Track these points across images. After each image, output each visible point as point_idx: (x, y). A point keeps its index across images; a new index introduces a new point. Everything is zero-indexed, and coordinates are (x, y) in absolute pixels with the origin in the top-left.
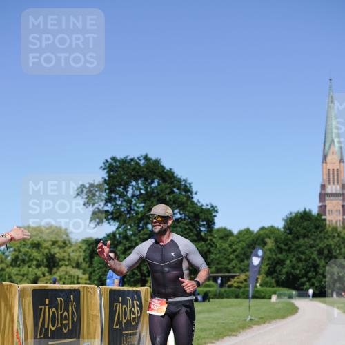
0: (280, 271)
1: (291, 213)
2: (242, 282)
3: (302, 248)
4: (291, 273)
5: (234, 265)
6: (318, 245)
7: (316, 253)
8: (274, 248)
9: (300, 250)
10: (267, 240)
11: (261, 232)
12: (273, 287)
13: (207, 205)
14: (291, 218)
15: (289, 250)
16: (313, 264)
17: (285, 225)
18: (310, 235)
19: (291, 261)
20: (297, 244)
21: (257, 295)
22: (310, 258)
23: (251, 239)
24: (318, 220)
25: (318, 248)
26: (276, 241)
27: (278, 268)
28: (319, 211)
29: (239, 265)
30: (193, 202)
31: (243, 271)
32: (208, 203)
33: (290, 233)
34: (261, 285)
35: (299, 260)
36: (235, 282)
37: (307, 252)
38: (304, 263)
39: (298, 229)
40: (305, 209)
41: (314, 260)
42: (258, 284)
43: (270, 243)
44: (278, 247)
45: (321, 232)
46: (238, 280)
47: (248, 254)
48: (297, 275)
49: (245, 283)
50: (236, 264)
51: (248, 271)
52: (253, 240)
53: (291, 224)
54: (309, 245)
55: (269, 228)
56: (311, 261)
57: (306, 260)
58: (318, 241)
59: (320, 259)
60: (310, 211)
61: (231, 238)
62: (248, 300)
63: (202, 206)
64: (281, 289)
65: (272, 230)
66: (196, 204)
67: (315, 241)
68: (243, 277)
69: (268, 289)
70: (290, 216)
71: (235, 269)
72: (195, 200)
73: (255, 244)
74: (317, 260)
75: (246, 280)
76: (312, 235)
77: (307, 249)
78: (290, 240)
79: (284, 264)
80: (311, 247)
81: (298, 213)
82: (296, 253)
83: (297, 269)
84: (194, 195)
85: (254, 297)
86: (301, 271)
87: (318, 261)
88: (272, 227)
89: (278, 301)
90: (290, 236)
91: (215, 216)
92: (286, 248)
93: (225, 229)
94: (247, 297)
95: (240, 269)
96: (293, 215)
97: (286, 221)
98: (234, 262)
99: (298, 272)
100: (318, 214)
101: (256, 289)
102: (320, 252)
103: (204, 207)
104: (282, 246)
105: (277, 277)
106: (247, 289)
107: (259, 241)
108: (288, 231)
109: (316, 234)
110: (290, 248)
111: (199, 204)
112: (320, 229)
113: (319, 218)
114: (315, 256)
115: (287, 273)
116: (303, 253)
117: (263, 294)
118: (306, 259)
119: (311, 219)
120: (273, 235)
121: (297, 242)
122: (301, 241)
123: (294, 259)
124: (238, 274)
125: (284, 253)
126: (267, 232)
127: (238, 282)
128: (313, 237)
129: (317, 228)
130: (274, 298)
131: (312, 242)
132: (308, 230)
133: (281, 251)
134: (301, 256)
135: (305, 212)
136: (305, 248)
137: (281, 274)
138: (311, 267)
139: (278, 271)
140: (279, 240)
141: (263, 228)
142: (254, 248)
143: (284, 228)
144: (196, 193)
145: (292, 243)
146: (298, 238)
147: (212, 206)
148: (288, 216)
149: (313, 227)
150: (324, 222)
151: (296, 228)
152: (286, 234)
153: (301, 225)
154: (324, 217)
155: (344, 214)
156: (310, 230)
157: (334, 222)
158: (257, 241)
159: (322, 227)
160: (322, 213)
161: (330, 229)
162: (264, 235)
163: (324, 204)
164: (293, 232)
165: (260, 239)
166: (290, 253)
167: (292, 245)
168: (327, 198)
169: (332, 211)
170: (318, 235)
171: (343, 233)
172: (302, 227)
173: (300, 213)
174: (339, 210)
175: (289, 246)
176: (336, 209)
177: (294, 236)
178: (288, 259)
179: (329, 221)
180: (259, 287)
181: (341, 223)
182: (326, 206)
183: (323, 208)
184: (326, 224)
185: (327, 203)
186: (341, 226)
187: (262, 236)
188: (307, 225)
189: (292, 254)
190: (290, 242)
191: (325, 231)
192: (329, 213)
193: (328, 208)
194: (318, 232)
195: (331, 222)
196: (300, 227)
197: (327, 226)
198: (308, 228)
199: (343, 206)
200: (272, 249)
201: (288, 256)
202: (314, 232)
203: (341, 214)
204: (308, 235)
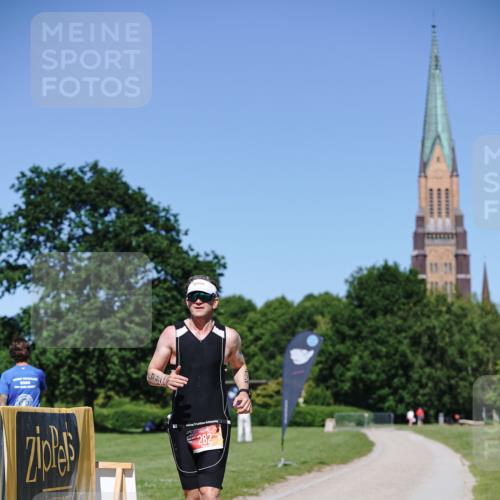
0: (341, 376)
1: (361, 269)
2: (271, 396)
3: (382, 334)
4: (362, 380)
5: (257, 364)
6: (410, 328)
7: (406, 342)
8: (330, 333)
9: (377, 336)
10: (318, 318)
11: (308, 304)
12: (329, 405)
13: (207, 255)
14: (360, 279)
15: (358, 337)
16: (401, 362)
17: (349, 292)
18: (395, 309)
19: (361, 357)
20: (370, 327)
21: (298, 420)
22: (396, 351)
23: (288, 316)
24: (411, 281)
25: (410, 333)
26: (334, 320)
27: (338, 369)
28: (413, 264)
29: (266, 365)
30: (181, 248)
31: (273, 375)
32: (209, 252)
33: (360, 306)
34: (305, 402)
35: (376, 355)
36: (258, 395)
37: (392, 341)
38: (384, 360)
39: (375, 298)
40: (386, 262)
41: (404, 355)
42: (301, 400)
43: (324, 324)
44: (338, 332)
45: (415, 304)
46: (264, 393)
47: (283, 343)
48: (373, 382)
49: (277, 398)
50: (261, 363)
51: (281, 375)
52: (292, 319)
53: (361, 289)
54: (394, 328)
55: (320, 295)
56: (398, 357)
57: (388, 356)
58: (411, 321)
59: (414, 353)
60: (396, 266)
61: (251, 315)
62: (280, 430)
63: (198, 256)
64: (342, 408)
65: (327, 299)
66: (186, 253)
67: (405, 319)
68: (272, 386)
69: (319, 408)
70: (359, 275)
71: (260, 373)
72: (184, 245)
73: (296, 325)
75: (278, 393)
76: (399, 309)
77: (390, 336)
78: (360, 319)
79: (349, 362)
80: (399, 331)
81: (373, 268)
82: (370, 342)
83: (372, 372)
84: (182, 237)
85: (293, 423)
86: (378, 375)
87: (410, 357)
88: (327, 294)
89: (337, 430)
90: (359, 312)
91: (221, 275)
92: (352, 333)
93: (241, 299)
94: (279, 424)
95: (268, 371)
96: (365, 272)
97: (351, 283)
98: (256, 358)
99: (373, 377)
100: (411, 271)
101: (297, 409)
102: (415, 341)
103: (201, 259)
104: (345, 329)
105: (336, 385)
106: (279, 408)
107: (303, 321)
108: (356, 303)
109: (407, 307)
110: (360, 332)
111: (192, 254)
112: (414, 299)
113: (412, 278)
114: (405, 347)
115: (354, 379)
116: (383, 342)
117: (309, 418)
118: (388, 352)
119: (397, 279)
120: (329, 309)
121: (372, 323)
122: (380, 320)
123: (367, 353)
124: (263, 381)
125: (348, 343)
126: (318, 303)
127: (264, 396)
128: (401, 313)
129: (409, 296)
130: (330, 425)
131: (399, 322)
132: (393, 300)
133: (343, 338)
134: (379, 347)
135: (386, 267)
136: (385, 333)
137: (343, 381)
138: (397, 368)
139: (337, 376)
140: (339, 317)
141: (310, 297)
142: (293, 334)
143: (349, 296)
144: (186, 234)
145: (364, 324)
146: (374, 315)
147: (216, 257)
148: (355, 275)
149: (401, 294)
150: (422, 286)
151: (371, 297)
152: (352, 307)
153: (380, 291)
154: (421, 276)
155: (459, 271)
156: (397, 301)
157: (440, 285)
158: (299, 319)
159: (417, 294)
160: (418, 269)
161: (433, 299)
162: (312, 309)
163: (421, 252)
164: (364, 303)
165: (305, 316)
166: (359, 342)
167: (363, 327)
168: (427, 241)
169: (436, 265)
170: (410, 309)
171: (456, 305)
172: (381, 294)
173: (378, 269)
174: (450, 264)
175: (357, 329)
176: (444, 261)
177: (367, 311)
178: (355, 353)
179: (432, 283)
180: (302, 405)
181: (453, 288)
182: (425, 256)
183: (420, 260)
184: (425, 290)
185: (428, 250)
186: (454, 292)
187: (308, 312)
188: (391, 291)
189: (363, 344)
190: (359, 323)
191: (425, 301)
192: (431, 269)
193: (429, 260)
194: (411, 305)
195: (434, 286)
196: (378, 295)
197: (428, 293)
198: (393, 296)
199: (457, 256)
200: (327, 335)
201: (355, 348)
202: (404, 304)
203: (454, 270)
204: (392, 309)
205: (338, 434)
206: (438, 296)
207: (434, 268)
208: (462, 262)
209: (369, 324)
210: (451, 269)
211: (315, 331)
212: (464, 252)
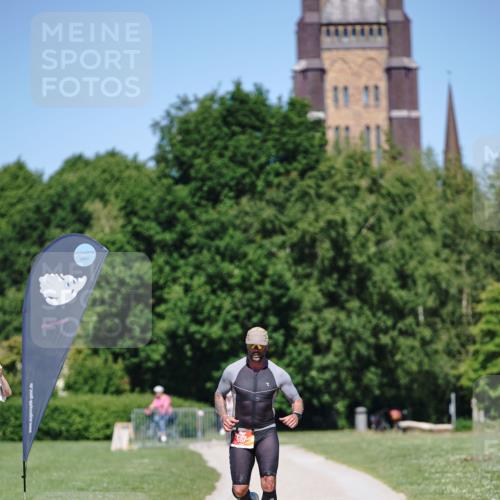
1: (185, 102)
3: (232, 239)
4: (189, 337)
6: (291, 225)
7: (283, 254)
8: (120, 237)
9: (222, 244)
10: (94, 206)
12: (119, 392)
14: (185, 121)
15: (180, 246)
16: (276, 299)
17: (160, 146)
18: (260, 184)
19: (187, 289)
20: (208, 223)
21: (54, 425)
22: (264, 275)
23: (30, 204)
24: (292, 126)
25: (293, 236)
26: (129, 211)
28: (296, 89)
33: (184, 179)
34: (68, 387)
35: (219, 283)
37: (252, 252)
38: (238, 293)
39: (216, 161)
40: (238, 85)
41: (279, 283)
42: (60, 384)
43: (107, 218)
44: (137, 235)
45: (303, 174)
47: (21, 263)
48: (214, 343)
52: (38, 209)
53: (185, 143)
54: (256, 226)
55: (99, 158)
56: (267, 286)
57: (245, 285)
58: (293, 210)
59: (300, 278)
60: (260, 91)
65: (113, 166)
67: (281, 207)
69: (99, 400)
70: (181, 114)
73: (47, 223)
74: (292, 284)
76: (269, 185)
77: (251, 241)
78: (183, 207)
80: (268, 231)
81: (212, 98)
82: (206, 255)
83: (211, 320)
85: (46, 434)
86: (225, 327)
87: (295, 291)
88: (112, 154)
89: (136, 446)
90: (182, 191)
92: (168, 237)
94: (17, 435)
96: (194, 107)
97: (165, 131)
99: (216, 331)
100: (292, 104)
101: (53, 403)
102: (303, 253)
104: (152, 229)
107: (61, 213)
108: (175, 173)
109: (285, 182)
110: (185, 235)
112: (301, 162)
113: (296, 119)
114: (281, 266)
115: (172, 335)
116: (234, 256)
117: (78, 422)
118: (245, 279)
119: (263, 121)
120: (117, 187)
121: (212, 214)
122: (227, 209)
123: (199, 280)
125: (161, 259)
126: (92, 175)
128: (271, 194)
129: (288, 156)
130: (122, 435)
131: (269, 212)
132: (255, 165)
133: (149, 248)
134: (227, 267)
135: (238, 97)
136: (239, 236)
140: (140, 202)
141: (75, 162)
143: (160, 158)
145: (193, 217)
146: (214, 198)
148: (173, 112)
149: (273, 152)
150: (318, 135)
151: (207, 160)
152: (166, 182)
153: (226, 148)
154: (314, 115)
155: (393, 104)
156: (262, 167)
157: (356, 132)
158: (53, 211)
159: (306, 152)
160: (308, 99)
161: (339, 163)
162: (82, 188)
163: (315, 63)
164: (193, 173)
165: (67, 203)
166: (183, 256)
167: (191, 224)
168: (326, 41)
169: (346, 89)
170: (293, 184)
171: (389, 175)
172: (228, 154)
173: (222, 99)
174: (376, 88)
175: (179, 228)
176: (363, 82)
177: (199, 189)
178: (175, 281)
179: (337, 128)
180: (63, 394)
181: (383, 138)
182: (322, 71)
183: (311, 80)
184: (323, 145)
185: (327, 60)
186: (386, 147)
187: (73, 194)
188: (251, 146)
189: (192, 259)
190: (183, 215)
191: (323, 167)
192: (336, 100)
193: (331, 80)
194: (294, 175)
195: (343, 133)
196: (221, 156)
197: (330, 149)
198: (255, 158)
199: (389, 70)
200: (113, 243)
201: (175, 269)
202: (278, 174)
203: (384, 102)
204: (253, 185)
205: (139, 455)
206: (351, 157)
207: (341, 95)
208: (402, 84)
209: (204, 217)
210: (377, 98)
211: (88, 234)
212: (406, 62)
